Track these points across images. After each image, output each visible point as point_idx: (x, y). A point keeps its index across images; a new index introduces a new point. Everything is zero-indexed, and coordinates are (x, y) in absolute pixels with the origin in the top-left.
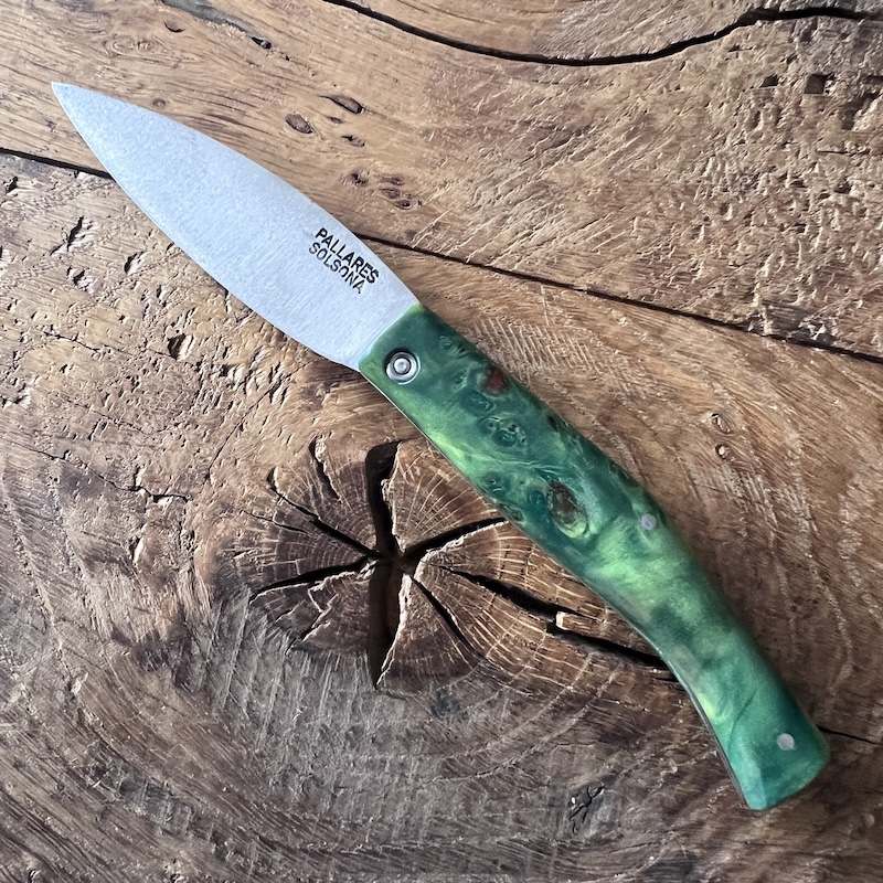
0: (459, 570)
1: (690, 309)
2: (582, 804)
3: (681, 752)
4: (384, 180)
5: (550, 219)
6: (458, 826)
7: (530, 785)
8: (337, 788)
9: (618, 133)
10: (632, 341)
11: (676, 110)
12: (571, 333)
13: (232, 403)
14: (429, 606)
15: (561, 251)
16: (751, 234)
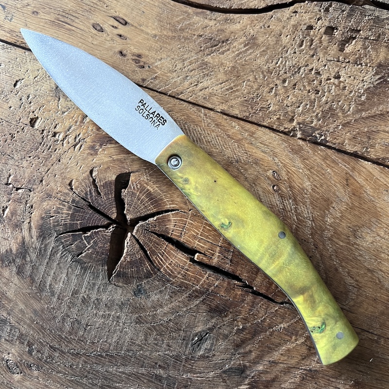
0: (153, 231)
1: (265, 124)
2: (198, 340)
3: (244, 319)
4: (133, 55)
5: (207, 79)
6: (141, 346)
7: (175, 330)
8: (87, 325)
9: (241, 44)
10: (240, 137)
11: (267, 36)
12: (213, 131)
13: (56, 149)
14: (137, 246)
15: (210, 93)
16: (295, 93)
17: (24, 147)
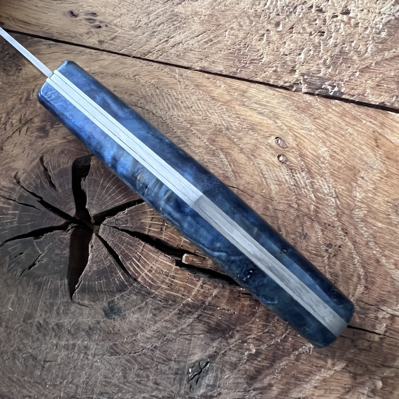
0: (124, 228)
1: (258, 79)
2: (196, 373)
3: (257, 340)
4: (87, 14)
5: (179, 32)
6: (118, 386)
7: (164, 360)
8: (45, 361)
10: (228, 98)
12: (193, 94)
15: (185, 49)
16: (293, 38)
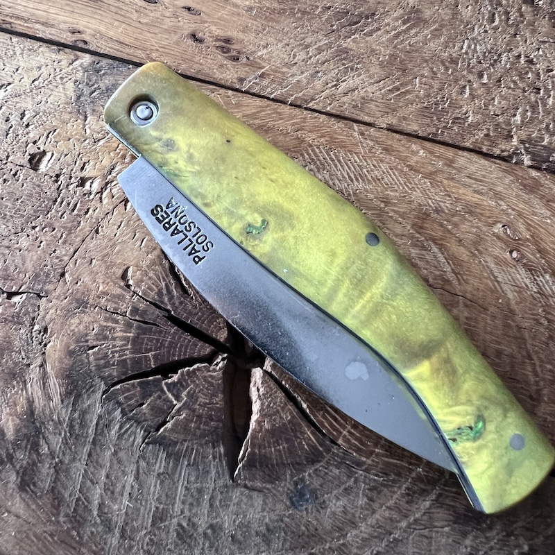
1: (467, 144)
4: (217, 40)
5: (352, 75)
9: (397, 19)
10: (430, 168)
11: (437, 8)
13: (88, 210)
14: (280, 394)
15: (363, 98)
16: (503, 93)
17: (19, 210)
